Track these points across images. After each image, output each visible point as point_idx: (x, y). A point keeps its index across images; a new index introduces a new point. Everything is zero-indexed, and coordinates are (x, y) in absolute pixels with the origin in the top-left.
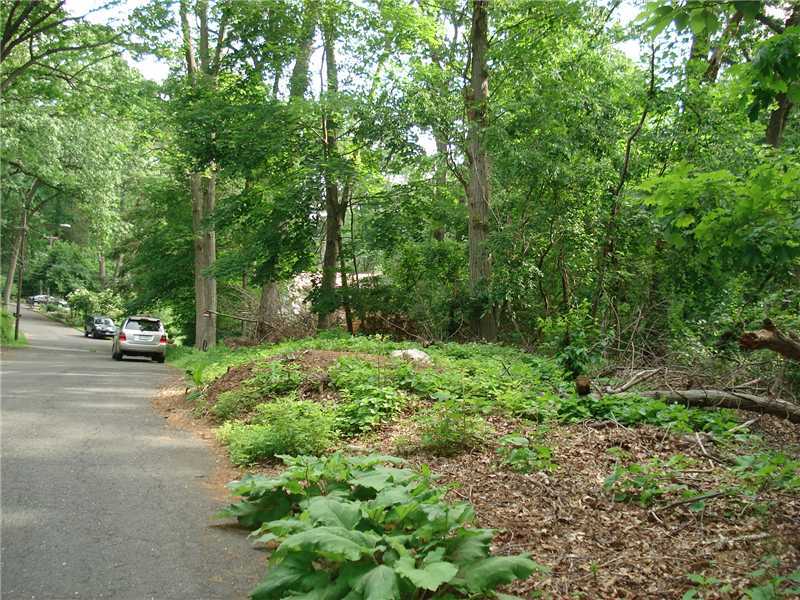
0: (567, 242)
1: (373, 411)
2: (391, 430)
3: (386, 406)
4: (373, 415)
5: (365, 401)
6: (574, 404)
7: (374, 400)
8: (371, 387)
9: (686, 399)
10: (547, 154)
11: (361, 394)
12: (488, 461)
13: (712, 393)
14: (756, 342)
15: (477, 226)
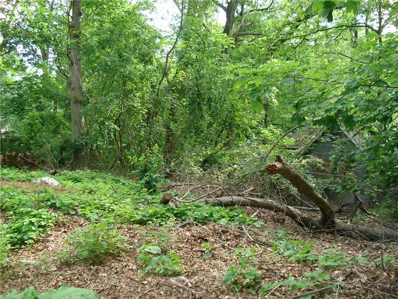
0: (130, 111)
1: (33, 228)
2: (48, 241)
3: (43, 223)
4: (34, 231)
5: (27, 220)
6: (164, 211)
7: (33, 220)
8: (30, 209)
9: (222, 203)
10: (121, 60)
11: (22, 215)
12: (134, 267)
13: (235, 198)
14: (276, 170)
15: (76, 101)
